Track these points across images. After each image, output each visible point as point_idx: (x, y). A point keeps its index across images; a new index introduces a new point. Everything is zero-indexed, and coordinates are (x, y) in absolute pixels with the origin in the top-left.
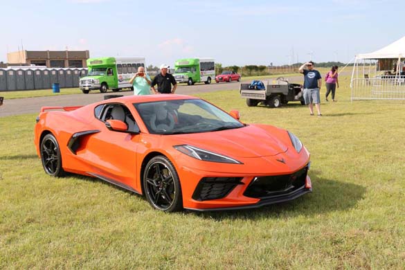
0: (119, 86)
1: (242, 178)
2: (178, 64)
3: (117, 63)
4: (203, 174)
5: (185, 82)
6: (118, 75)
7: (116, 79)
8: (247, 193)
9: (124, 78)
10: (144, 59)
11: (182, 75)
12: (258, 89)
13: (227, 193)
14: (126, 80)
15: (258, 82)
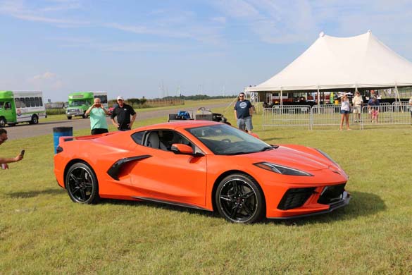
0: (18, 120)
1: (315, 188)
2: (71, 98)
3: (15, 97)
4: (287, 186)
5: (80, 115)
6: (17, 109)
7: (14, 113)
8: (321, 201)
9: (22, 112)
10: (41, 93)
11: (77, 108)
12: (185, 119)
13: (303, 203)
14: (24, 114)
15: (184, 112)
